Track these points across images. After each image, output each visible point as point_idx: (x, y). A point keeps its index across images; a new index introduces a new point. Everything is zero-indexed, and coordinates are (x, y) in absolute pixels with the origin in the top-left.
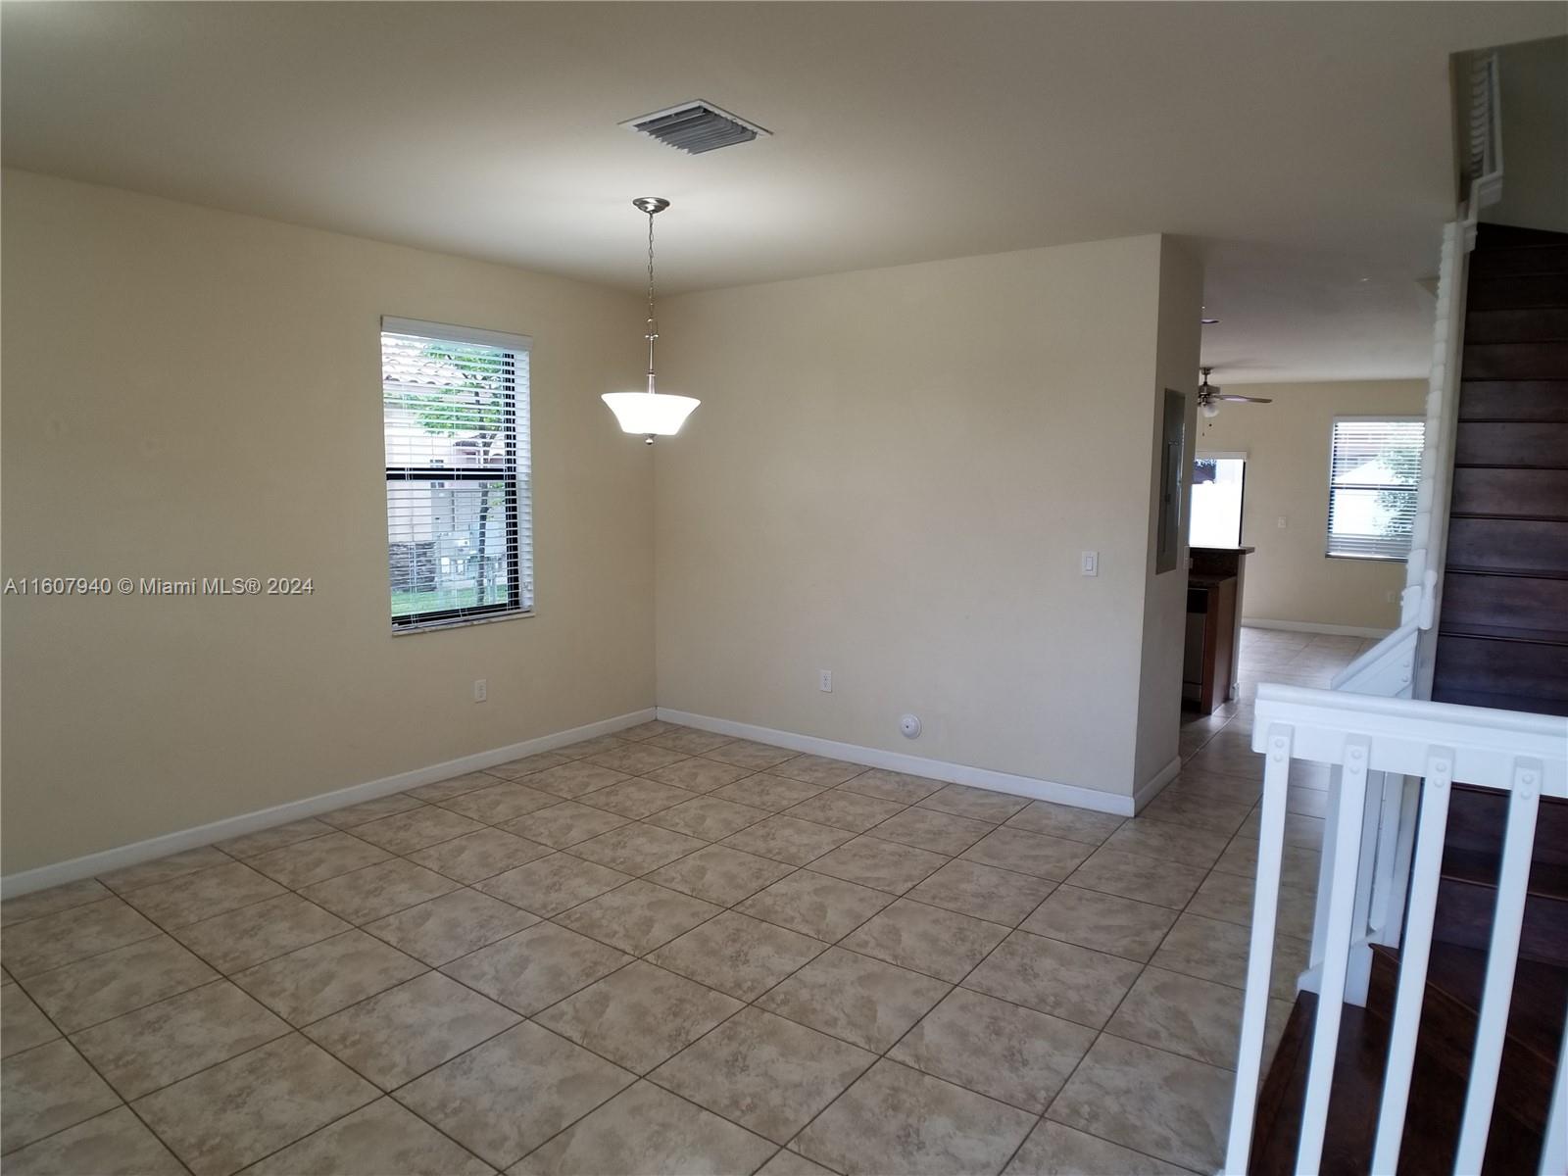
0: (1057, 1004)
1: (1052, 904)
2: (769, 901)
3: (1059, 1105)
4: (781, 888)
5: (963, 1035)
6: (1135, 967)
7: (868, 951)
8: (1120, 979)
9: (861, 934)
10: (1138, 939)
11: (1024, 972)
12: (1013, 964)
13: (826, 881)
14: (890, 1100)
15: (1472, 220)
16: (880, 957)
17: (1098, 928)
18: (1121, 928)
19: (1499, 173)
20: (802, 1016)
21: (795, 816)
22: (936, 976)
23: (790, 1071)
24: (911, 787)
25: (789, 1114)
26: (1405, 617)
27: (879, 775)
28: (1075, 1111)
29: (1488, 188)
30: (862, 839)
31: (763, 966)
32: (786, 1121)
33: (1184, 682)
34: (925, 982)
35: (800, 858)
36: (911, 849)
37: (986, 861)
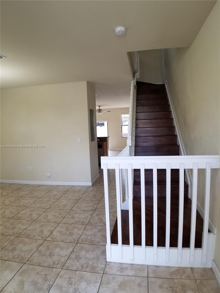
0: (79, 222)
1: (77, 204)
2: (20, 215)
3: (80, 241)
4: (23, 212)
5: (61, 232)
6: (92, 212)
7: (42, 221)
8: (90, 215)
9: (40, 218)
10: (93, 207)
11: (73, 218)
12: (70, 217)
13: (32, 209)
14: (47, 248)
15: (135, 80)
16: (44, 221)
17: (85, 207)
18: (90, 206)
19: (139, 73)
20: (28, 236)
21: (25, 197)
22: (55, 222)
23: (26, 248)
24: (50, 187)
25: (26, 256)
26: (127, 144)
27: (43, 186)
28: (83, 241)
29: (138, 75)
30: (40, 199)
31: (19, 228)
32: (25, 258)
33: (98, 161)
34: (53, 224)
35: (26, 205)
36: (50, 199)
37: (65, 199)
